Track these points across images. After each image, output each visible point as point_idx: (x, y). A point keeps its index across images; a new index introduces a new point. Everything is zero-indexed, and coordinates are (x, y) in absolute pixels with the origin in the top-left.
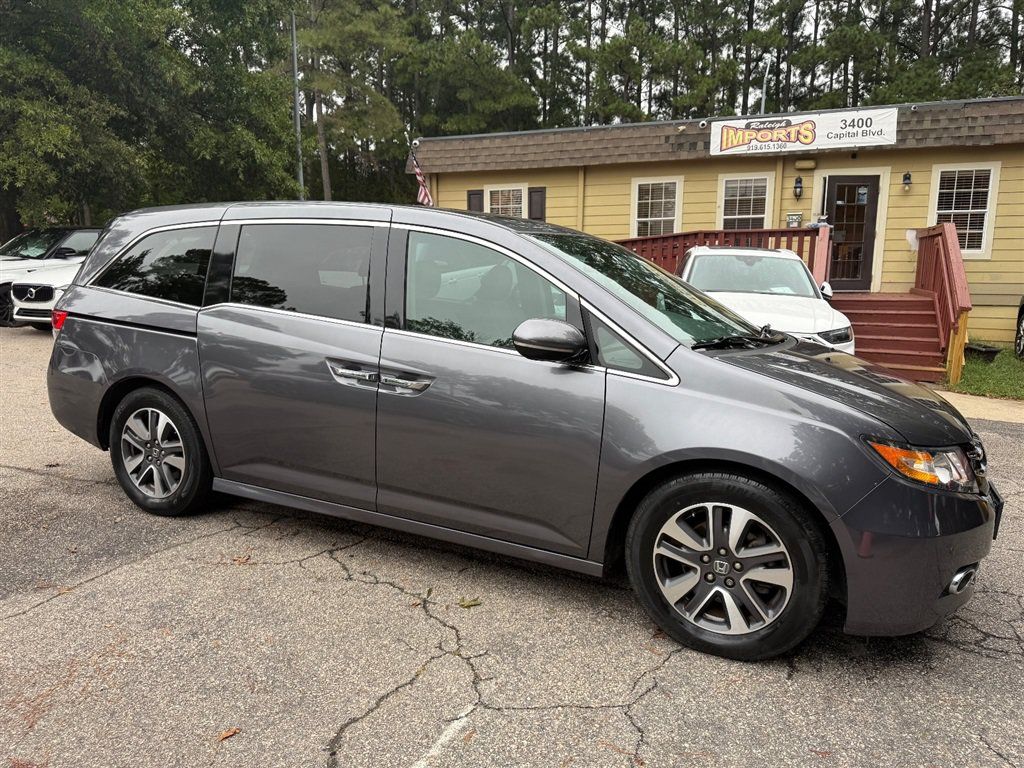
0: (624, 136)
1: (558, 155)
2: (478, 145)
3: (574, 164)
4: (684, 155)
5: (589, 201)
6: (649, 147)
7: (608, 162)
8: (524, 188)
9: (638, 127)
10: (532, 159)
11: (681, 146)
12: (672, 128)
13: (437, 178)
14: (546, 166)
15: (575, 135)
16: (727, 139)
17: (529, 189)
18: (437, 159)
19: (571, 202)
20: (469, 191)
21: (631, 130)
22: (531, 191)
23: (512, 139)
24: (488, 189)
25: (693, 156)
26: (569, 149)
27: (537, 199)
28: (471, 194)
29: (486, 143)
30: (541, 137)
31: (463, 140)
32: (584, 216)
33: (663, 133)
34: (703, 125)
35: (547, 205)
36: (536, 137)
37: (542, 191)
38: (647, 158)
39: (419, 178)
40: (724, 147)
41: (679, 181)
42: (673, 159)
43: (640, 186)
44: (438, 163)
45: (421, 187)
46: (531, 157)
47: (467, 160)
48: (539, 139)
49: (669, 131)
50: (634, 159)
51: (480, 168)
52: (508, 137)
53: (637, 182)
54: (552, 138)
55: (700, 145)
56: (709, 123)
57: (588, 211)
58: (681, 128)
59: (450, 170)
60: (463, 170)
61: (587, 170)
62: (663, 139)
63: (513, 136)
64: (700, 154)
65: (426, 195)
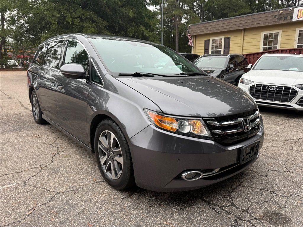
0: (259, 17)
1: (234, 26)
2: (208, 25)
3: (240, 28)
4: (282, 22)
5: (245, 41)
6: (268, 20)
7: (252, 26)
8: (223, 38)
9: (264, 13)
10: (226, 28)
11: (280, 19)
12: (278, 12)
13: (196, 36)
14: (230, 30)
15: (241, 18)
16: (300, 14)
17: (225, 38)
18: (196, 30)
19: (239, 42)
20: (205, 40)
21: (262, 14)
22: (225, 39)
23: (219, 22)
24: (211, 39)
25: (285, 22)
26: (238, 23)
27: (227, 41)
28: (206, 41)
29: (211, 24)
30: (229, 20)
31: (204, 23)
32: (243, 46)
33: (273, 15)
34: (290, 10)
35: (231, 43)
36: (227, 20)
37: (229, 38)
38: (267, 24)
39: (189, 37)
40: (299, 17)
41: (280, 32)
42: (277, 24)
43: (264, 34)
44: (196, 32)
45: (190, 40)
46: (225, 27)
47: (205, 30)
48: (228, 21)
49: (276, 13)
50: (262, 25)
51: (208, 32)
52: (218, 21)
53: (263, 33)
54: (233, 20)
55: (289, 17)
56: (293, 9)
57: (245, 45)
58: (281, 12)
59: (199, 34)
60: (203, 33)
61: (245, 30)
62: (274, 16)
63: (220, 21)
64: (288, 21)
65: (191, 42)
